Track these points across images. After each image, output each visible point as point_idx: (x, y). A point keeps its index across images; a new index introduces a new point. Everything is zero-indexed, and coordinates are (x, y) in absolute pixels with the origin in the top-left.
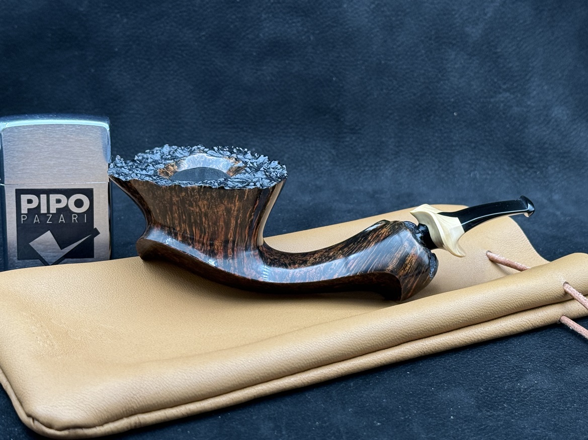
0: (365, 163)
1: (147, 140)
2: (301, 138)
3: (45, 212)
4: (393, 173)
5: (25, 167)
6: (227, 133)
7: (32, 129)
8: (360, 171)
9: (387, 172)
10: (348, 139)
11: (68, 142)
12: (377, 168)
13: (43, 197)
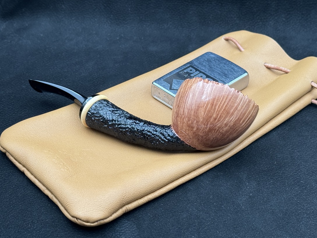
0: (257, 18)
1: (129, 10)
2: (220, 4)
4: (274, 23)
6: (176, 3)
8: (255, 23)
9: (271, 22)
10: (247, 4)
12: (265, 20)
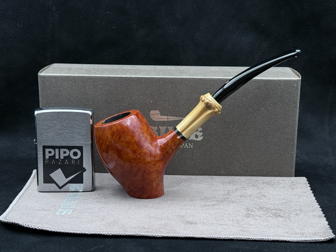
3: (58, 158)
5: (48, 134)
7: (51, 114)
11: (70, 121)
13: (57, 150)
